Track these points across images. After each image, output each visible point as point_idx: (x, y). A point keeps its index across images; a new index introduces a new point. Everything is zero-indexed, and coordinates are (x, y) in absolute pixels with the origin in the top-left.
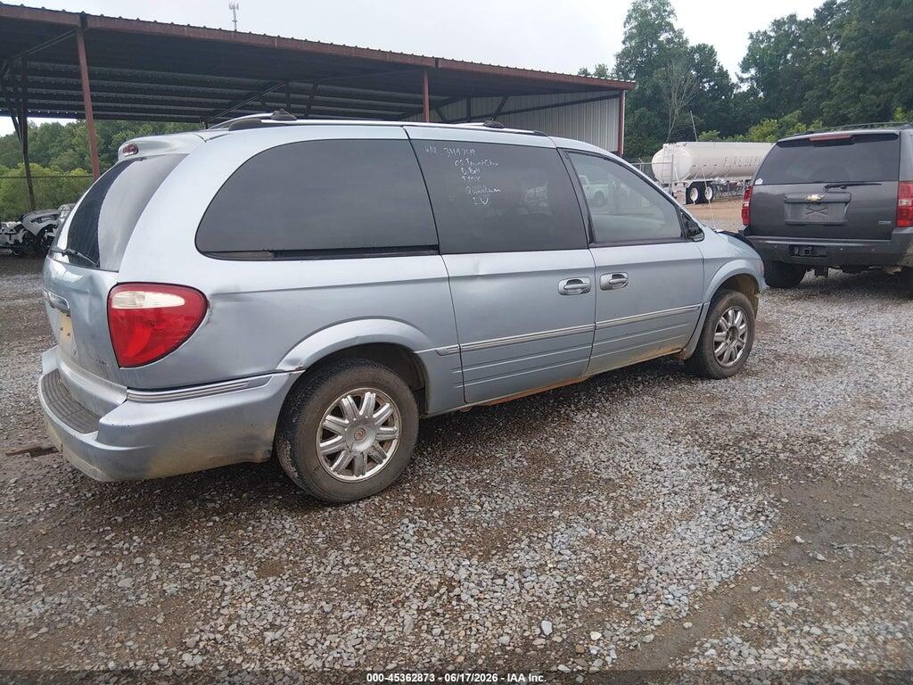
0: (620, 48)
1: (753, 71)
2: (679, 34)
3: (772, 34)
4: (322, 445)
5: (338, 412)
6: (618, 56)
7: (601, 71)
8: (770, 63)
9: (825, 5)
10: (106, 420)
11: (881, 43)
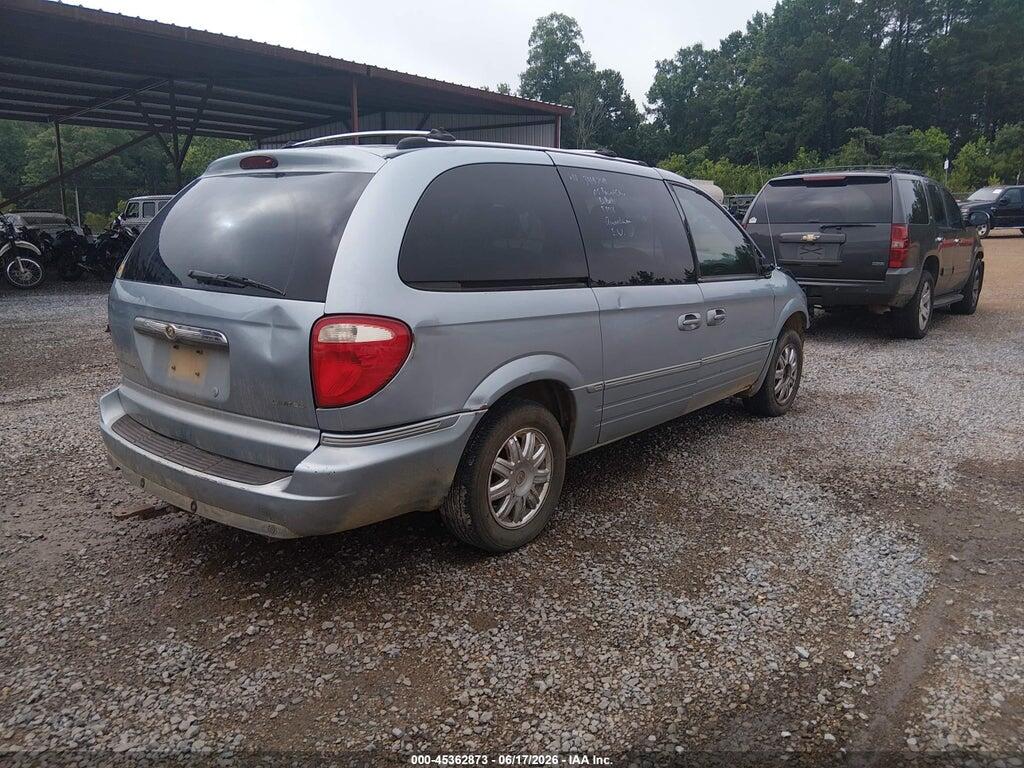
0: (525, 68)
1: (660, 102)
2: (586, 57)
3: (679, 64)
4: (492, 489)
5: (505, 455)
6: (523, 76)
7: (504, 89)
8: (677, 94)
9: (730, 36)
10: (303, 466)
11: (786, 80)
